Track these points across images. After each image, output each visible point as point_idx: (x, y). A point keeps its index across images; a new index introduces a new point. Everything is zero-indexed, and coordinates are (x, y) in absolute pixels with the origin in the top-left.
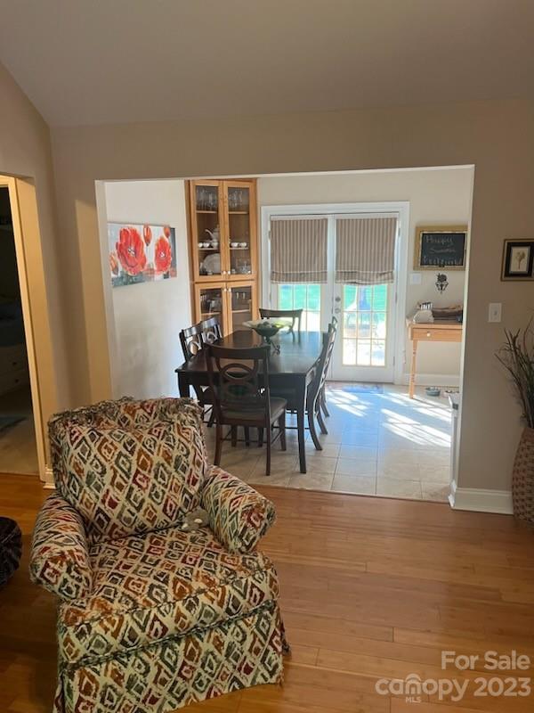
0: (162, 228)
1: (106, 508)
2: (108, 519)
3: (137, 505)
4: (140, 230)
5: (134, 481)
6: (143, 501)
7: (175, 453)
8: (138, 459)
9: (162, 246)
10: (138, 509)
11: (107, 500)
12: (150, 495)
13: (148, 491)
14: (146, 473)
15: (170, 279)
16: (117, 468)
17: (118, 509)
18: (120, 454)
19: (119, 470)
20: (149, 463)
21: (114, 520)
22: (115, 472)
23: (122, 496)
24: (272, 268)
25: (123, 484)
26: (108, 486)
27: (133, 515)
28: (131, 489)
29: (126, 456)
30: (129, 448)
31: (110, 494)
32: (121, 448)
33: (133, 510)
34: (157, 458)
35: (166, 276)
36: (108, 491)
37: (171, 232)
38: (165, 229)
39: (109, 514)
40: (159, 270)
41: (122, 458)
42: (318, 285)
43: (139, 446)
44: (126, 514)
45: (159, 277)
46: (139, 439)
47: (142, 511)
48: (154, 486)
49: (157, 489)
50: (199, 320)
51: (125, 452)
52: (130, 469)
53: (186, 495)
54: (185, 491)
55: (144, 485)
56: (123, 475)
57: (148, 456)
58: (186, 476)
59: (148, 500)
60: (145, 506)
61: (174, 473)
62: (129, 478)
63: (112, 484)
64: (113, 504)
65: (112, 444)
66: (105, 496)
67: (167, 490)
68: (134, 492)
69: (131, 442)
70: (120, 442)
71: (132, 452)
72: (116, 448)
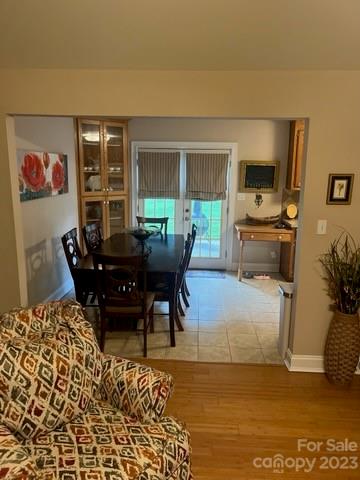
0: (57, 156)
1: (32, 417)
2: (34, 426)
3: (59, 408)
4: (41, 156)
5: (56, 387)
6: (64, 402)
7: (85, 354)
8: (58, 367)
9: (57, 169)
10: (60, 411)
11: (33, 410)
12: (69, 396)
13: (67, 393)
14: (65, 377)
15: (64, 195)
16: (41, 379)
17: (43, 415)
18: (42, 366)
19: (43, 381)
20: (66, 367)
21: (40, 426)
22: (39, 383)
23: (46, 403)
24: (139, 186)
25: (47, 391)
26: (33, 397)
27: (55, 416)
28: (54, 394)
29: (47, 366)
30: (48, 358)
31: (36, 404)
32: (41, 360)
33: (56, 413)
34: (72, 362)
35: (60, 193)
36: (33, 401)
37: (64, 158)
38: (60, 156)
39: (35, 422)
40: (55, 187)
41: (44, 369)
42: (173, 200)
43: (56, 354)
44: (51, 418)
45: (55, 193)
46: (54, 347)
47: (63, 412)
48: (72, 386)
49: (74, 389)
50: (85, 224)
51: (45, 362)
52: (52, 378)
53: (94, 387)
54: (94, 383)
55: (64, 388)
56: (46, 384)
57: (65, 362)
58: (93, 370)
59: (68, 401)
60: (65, 407)
61: (85, 371)
62: (51, 385)
63: (36, 394)
64: (38, 412)
65: (32, 356)
66: (31, 406)
67: (81, 388)
68: (57, 397)
69: (48, 352)
70: (38, 354)
71: (51, 361)
72: (37, 361)
